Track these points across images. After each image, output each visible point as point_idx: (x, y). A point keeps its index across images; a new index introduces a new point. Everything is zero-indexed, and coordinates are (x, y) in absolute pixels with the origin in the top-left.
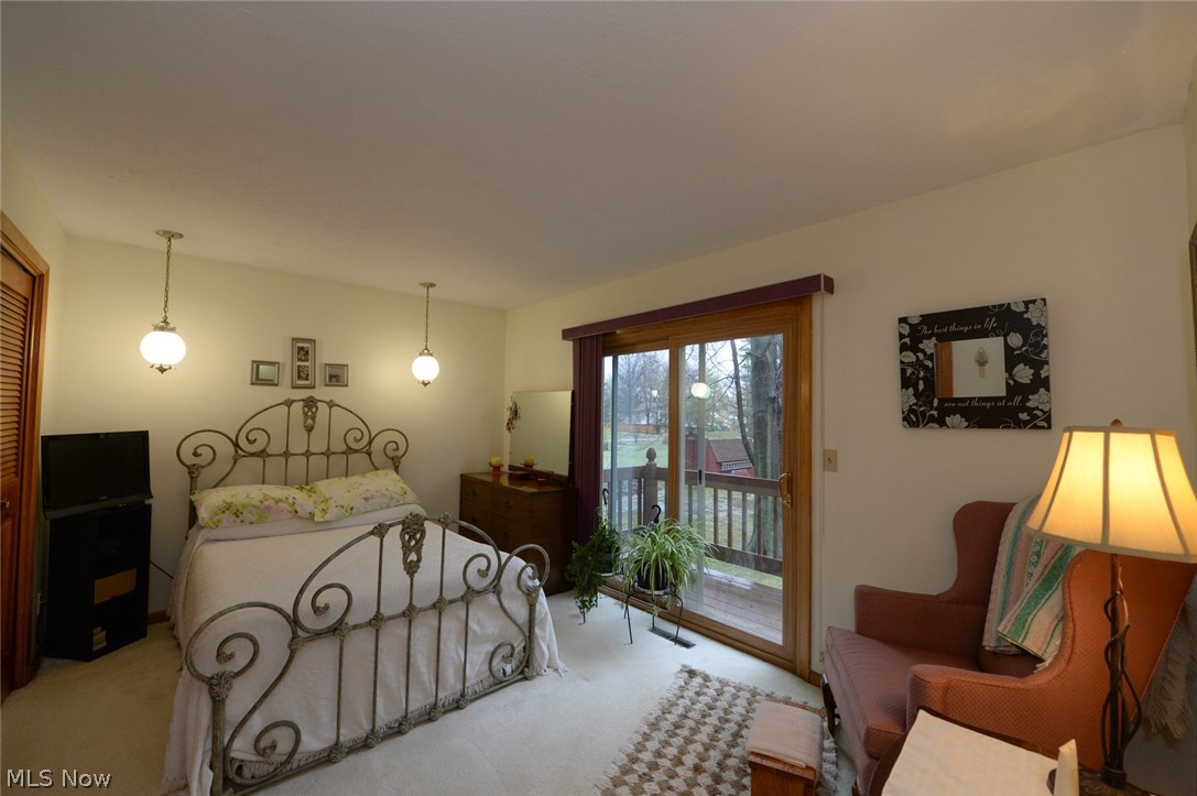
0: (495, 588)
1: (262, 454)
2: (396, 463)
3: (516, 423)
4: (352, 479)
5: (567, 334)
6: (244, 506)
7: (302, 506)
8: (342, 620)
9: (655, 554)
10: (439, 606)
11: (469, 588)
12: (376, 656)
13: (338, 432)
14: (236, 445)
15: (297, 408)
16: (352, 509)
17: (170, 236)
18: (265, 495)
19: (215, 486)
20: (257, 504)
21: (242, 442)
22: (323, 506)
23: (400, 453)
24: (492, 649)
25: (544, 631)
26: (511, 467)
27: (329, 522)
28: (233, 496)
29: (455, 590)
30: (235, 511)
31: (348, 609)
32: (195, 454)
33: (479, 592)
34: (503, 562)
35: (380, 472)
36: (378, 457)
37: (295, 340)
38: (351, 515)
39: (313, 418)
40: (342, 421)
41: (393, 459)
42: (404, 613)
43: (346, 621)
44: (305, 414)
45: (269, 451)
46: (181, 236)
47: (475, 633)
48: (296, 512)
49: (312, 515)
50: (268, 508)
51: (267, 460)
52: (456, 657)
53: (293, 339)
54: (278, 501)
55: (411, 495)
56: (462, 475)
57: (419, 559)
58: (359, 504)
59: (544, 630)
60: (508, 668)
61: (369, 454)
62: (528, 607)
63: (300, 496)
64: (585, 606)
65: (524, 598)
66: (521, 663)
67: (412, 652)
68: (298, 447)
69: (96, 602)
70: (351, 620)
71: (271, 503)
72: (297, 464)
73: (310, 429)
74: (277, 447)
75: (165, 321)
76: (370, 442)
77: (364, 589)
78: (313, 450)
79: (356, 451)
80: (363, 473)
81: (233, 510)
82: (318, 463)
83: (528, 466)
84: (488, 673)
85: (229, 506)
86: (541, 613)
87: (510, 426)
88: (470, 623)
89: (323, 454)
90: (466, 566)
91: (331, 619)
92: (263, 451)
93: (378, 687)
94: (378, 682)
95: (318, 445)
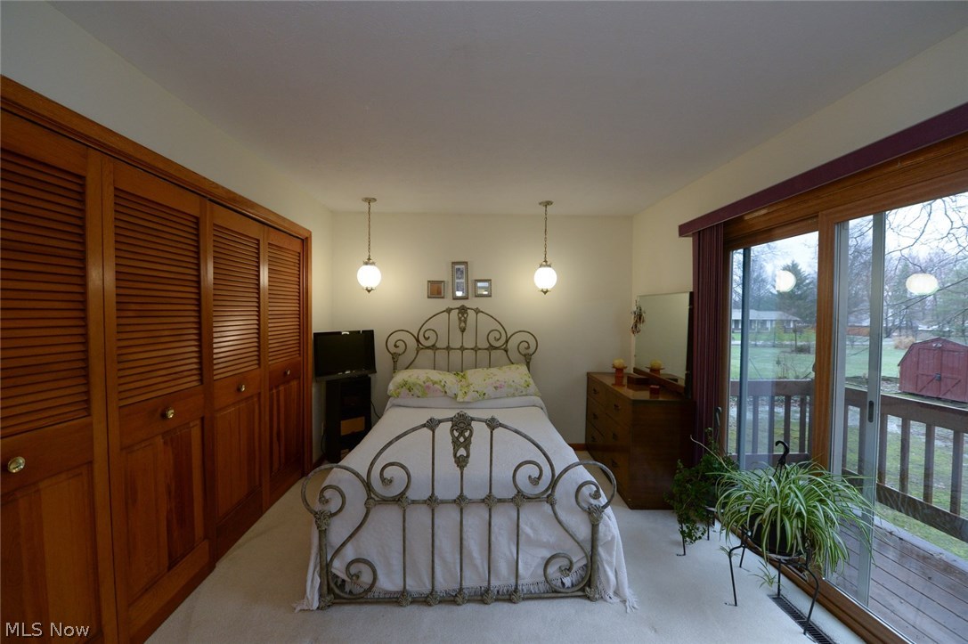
0: (549, 497)
1: (433, 347)
2: (527, 359)
3: (641, 326)
4: (493, 370)
5: (684, 230)
6: (415, 384)
7: (450, 388)
8: (403, 493)
9: (772, 506)
10: (489, 501)
11: (518, 492)
12: (433, 530)
13: (483, 332)
14: (418, 341)
15: (454, 313)
16: (484, 394)
17: (369, 201)
18: (428, 378)
19: (407, 368)
20: (422, 383)
21: (421, 339)
22: (466, 390)
23: (531, 350)
24: (549, 556)
25: (611, 555)
26: (636, 370)
27: (468, 402)
28: (410, 376)
29: (503, 490)
30: (408, 387)
31: (407, 487)
32: (396, 346)
33: (529, 498)
34: (557, 475)
35: (513, 366)
36: (513, 354)
37: (454, 263)
38: (483, 399)
39: (465, 322)
40: (485, 324)
41: (525, 355)
42: (455, 501)
43: (407, 494)
44: (460, 319)
45: (438, 345)
46: (375, 200)
47: (527, 535)
48: (446, 392)
49: (456, 395)
50: (428, 387)
51: (437, 352)
52: (508, 553)
53: (453, 263)
54: (434, 383)
55: (533, 388)
56: (588, 374)
57: (468, 456)
58: (490, 391)
59: (610, 553)
60: (568, 581)
61: (506, 351)
62: (590, 526)
63: (450, 379)
64: (688, 536)
65: (585, 516)
66: (583, 579)
67: (465, 536)
68: (456, 344)
69: (343, 434)
70: (411, 495)
71: (430, 384)
72: (455, 355)
73: (463, 330)
74: (442, 344)
75: (369, 259)
76: (507, 341)
77: (420, 472)
78: (466, 346)
79: (496, 348)
80: (500, 366)
81: (408, 386)
82: (469, 355)
83: (655, 370)
84: (543, 578)
85: (405, 384)
86: (605, 535)
87: (635, 329)
88: (522, 525)
89: (472, 349)
90: (515, 471)
91: (395, 490)
92: (434, 345)
93: (435, 556)
94: (435, 551)
95: (469, 344)
